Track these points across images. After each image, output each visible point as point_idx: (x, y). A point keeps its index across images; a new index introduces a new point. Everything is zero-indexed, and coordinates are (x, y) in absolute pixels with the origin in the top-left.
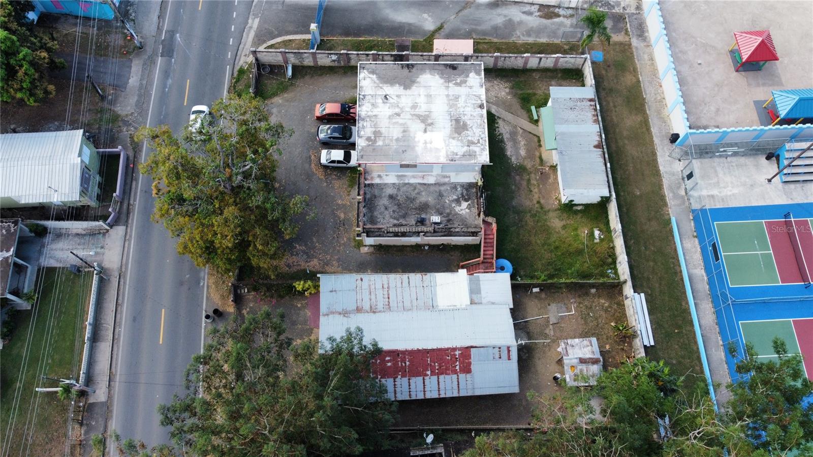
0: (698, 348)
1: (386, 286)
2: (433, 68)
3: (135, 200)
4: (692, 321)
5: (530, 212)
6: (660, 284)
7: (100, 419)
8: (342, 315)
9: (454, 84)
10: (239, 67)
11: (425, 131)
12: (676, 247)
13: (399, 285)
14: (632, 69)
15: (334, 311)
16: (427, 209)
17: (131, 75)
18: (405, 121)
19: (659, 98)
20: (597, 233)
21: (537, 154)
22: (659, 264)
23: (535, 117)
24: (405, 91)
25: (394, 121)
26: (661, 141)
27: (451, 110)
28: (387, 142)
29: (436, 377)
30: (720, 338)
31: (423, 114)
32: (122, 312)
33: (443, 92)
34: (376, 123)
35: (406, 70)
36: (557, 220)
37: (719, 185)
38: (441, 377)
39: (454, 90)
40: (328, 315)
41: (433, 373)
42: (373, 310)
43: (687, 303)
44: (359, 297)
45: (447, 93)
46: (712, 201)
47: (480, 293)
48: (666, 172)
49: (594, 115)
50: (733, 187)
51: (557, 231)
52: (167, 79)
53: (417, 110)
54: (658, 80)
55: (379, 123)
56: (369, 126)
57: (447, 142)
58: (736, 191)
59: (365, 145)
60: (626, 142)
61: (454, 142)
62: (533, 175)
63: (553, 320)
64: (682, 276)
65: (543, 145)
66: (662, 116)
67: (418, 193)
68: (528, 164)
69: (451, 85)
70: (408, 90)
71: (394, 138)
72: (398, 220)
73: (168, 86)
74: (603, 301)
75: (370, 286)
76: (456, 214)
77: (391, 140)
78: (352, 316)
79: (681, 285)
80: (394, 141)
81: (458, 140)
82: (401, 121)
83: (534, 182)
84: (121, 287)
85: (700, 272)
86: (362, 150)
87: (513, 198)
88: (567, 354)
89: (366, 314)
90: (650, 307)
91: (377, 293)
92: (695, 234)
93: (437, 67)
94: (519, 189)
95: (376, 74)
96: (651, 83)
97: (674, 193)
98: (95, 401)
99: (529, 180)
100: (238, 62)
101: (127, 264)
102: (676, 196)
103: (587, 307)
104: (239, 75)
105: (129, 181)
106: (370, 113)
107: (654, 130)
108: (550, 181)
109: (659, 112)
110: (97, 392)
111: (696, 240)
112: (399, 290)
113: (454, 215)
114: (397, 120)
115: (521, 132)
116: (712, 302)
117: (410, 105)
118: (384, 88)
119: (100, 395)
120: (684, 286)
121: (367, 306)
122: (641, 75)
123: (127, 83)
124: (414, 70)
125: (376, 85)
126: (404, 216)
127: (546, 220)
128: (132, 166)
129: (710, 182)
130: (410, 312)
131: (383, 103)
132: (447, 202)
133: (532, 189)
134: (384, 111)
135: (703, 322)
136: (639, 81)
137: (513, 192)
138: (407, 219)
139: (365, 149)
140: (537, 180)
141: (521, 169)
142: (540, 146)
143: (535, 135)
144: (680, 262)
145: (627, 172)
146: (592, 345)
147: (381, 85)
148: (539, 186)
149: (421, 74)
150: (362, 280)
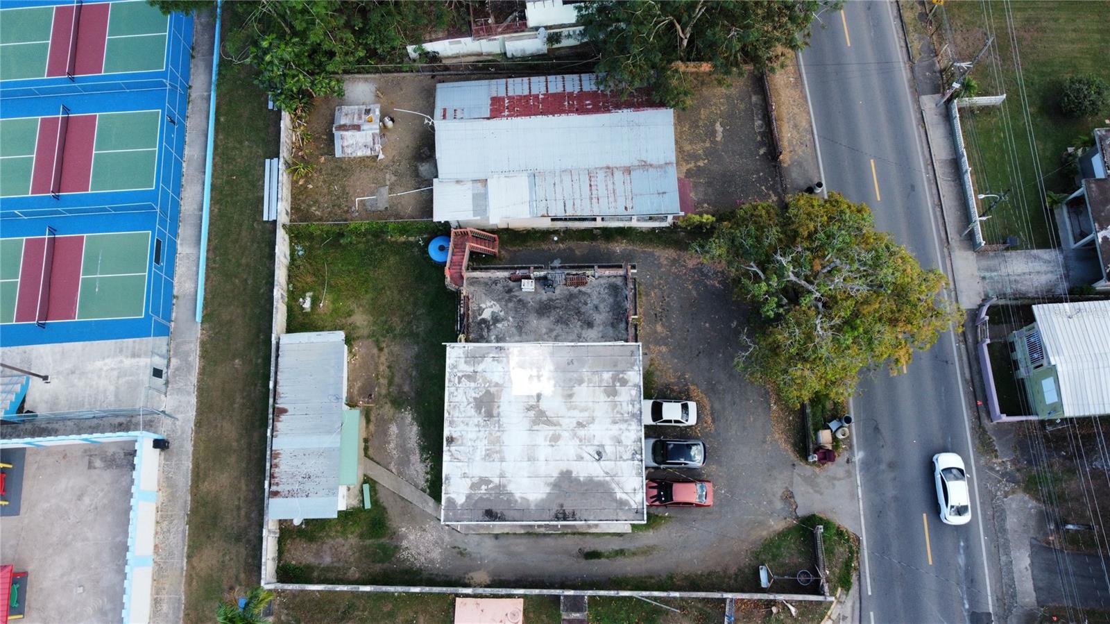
0: (214, 159)
1: (595, 201)
2: (524, 512)
3: (959, 348)
4: (212, 190)
5: (395, 336)
6: (239, 234)
7: (921, 78)
8: (648, 163)
9: (491, 482)
10: (851, 592)
11: (539, 396)
12: (206, 284)
13: (578, 202)
14: (194, 583)
15: (659, 170)
16: (540, 308)
17: (1030, 571)
18: (569, 414)
19: (166, 523)
20: (307, 305)
21: (372, 427)
22: (233, 260)
23: (366, 487)
24: (570, 468)
25: (586, 414)
26: (181, 446)
27: (498, 434)
28: (596, 378)
29: (532, 93)
30: (184, 170)
31: (542, 426)
32: (932, 195)
33: (508, 467)
34: (613, 409)
35: (568, 508)
36: (358, 324)
37: (120, 372)
38: (526, 92)
39: (490, 471)
40: (666, 164)
41: (537, 97)
42: (610, 170)
43: (211, 211)
44: (628, 187)
45: (504, 464)
46: (137, 347)
47: (473, 195)
48: (189, 394)
49: (276, 466)
50: (102, 369)
51: (361, 309)
52: (967, 565)
53: (551, 433)
54: (157, 560)
55: (610, 410)
56: (624, 404)
57: (507, 378)
58: (99, 364)
59: (629, 373)
60: (235, 444)
61: (496, 378)
62: (384, 392)
63: (385, 190)
64: (208, 245)
65: (362, 441)
66: (169, 490)
67: (551, 330)
68: (388, 410)
69: (496, 480)
70: (565, 470)
71: (585, 384)
72: (580, 291)
73: (962, 551)
74: (317, 212)
75: (615, 201)
76: (499, 301)
77: (590, 381)
78: (636, 163)
79: (213, 233)
80: (586, 379)
81: (490, 382)
82: (576, 413)
83: (383, 381)
84: (941, 228)
85: (184, 249)
86: (633, 365)
87: (417, 357)
88: (374, 135)
89: (618, 166)
90: (260, 206)
91: (606, 192)
92: (174, 301)
93: (517, 515)
94: (406, 371)
95: (616, 500)
96: (171, 554)
97: (186, 361)
98: (933, 96)
99: (390, 383)
100: (854, 603)
101: (943, 257)
102: (185, 357)
103: (339, 207)
104: (848, 574)
105: (977, 378)
106: (624, 426)
107: (188, 464)
108: (359, 384)
109: (172, 497)
110: (934, 105)
111: (175, 292)
112: (577, 196)
113: (503, 298)
114: (582, 415)
115: (393, 464)
116: (180, 212)
117: (561, 443)
118: (602, 474)
119: (930, 103)
120: (209, 234)
121: (618, 175)
122: (182, 568)
123: (1032, 556)
124: (555, 508)
125: (616, 478)
126: (571, 296)
127: (375, 323)
128: (979, 403)
129: (131, 378)
130: (564, 168)
131: (603, 446)
132: (510, 318)
133: (387, 370)
134: (602, 431)
135: (199, 188)
136: (189, 557)
137: (416, 366)
138: (567, 293)
139: (629, 365)
140: (379, 385)
141: (398, 403)
142: (366, 441)
143: (372, 459)
144: (205, 264)
145: (245, 394)
146: (343, 147)
147: (608, 479)
148: (377, 375)
149: (542, 500)
150: (626, 208)
